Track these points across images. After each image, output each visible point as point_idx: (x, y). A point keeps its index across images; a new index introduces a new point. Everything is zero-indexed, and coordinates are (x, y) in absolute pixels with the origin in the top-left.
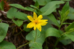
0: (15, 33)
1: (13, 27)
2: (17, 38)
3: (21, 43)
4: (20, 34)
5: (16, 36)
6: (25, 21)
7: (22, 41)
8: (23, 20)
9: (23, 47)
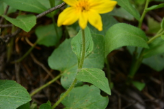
0: (14, 57)
1: (8, 38)
2: (21, 70)
3: (33, 82)
4: (29, 56)
5: (17, 63)
6: (41, 15)
7: (37, 77)
8: (36, 14)
9: (42, 92)
